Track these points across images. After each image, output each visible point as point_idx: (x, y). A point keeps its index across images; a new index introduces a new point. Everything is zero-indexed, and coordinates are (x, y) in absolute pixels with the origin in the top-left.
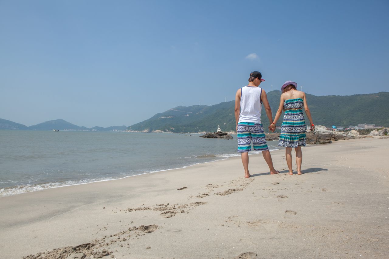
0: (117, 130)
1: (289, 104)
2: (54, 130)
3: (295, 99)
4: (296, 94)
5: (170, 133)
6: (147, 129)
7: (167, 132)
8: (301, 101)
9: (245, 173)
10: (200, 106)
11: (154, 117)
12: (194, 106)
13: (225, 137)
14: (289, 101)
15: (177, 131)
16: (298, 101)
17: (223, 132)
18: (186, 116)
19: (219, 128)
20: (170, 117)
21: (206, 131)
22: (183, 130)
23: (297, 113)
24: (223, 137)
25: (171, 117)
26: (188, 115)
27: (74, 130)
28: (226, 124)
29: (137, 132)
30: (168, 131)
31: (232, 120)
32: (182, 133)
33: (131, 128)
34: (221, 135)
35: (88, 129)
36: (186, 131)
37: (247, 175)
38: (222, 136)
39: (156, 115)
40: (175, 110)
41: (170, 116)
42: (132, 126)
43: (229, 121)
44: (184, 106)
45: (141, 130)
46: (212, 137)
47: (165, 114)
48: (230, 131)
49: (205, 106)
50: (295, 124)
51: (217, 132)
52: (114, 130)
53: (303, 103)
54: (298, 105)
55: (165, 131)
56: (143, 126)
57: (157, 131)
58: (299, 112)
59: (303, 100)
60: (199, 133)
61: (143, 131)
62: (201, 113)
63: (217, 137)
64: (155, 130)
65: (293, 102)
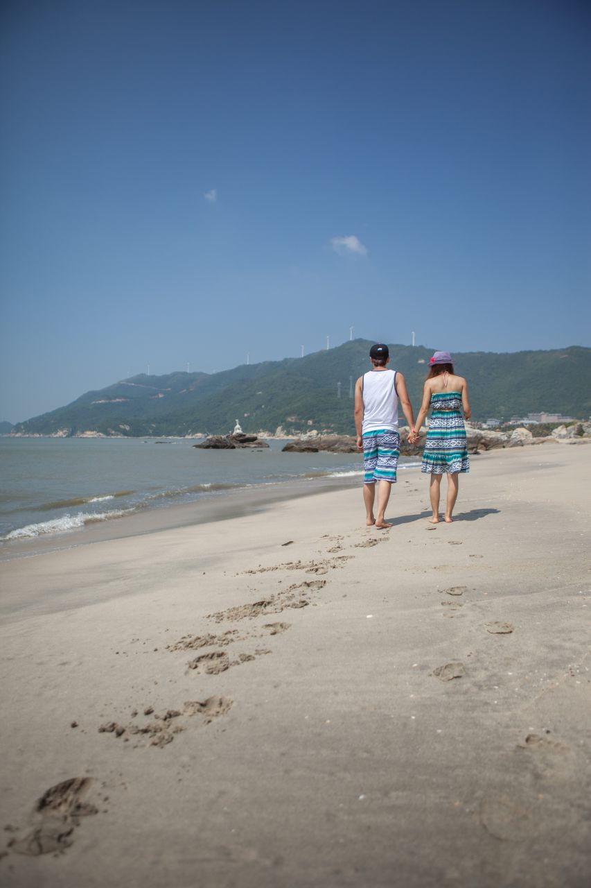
1: (437, 401)
3: (449, 392)
5: (119, 437)
6: (62, 430)
7: (112, 435)
8: (459, 397)
10: (190, 374)
11: (80, 399)
12: (175, 374)
13: (253, 446)
14: (438, 396)
15: (137, 432)
16: (453, 396)
17: (248, 435)
18: (156, 397)
19: (238, 426)
20: (118, 400)
21: (203, 432)
22: (151, 431)
23: (451, 416)
24: (248, 447)
25: (120, 400)
26: (161, 396)
28: (249, 416)
29: (38, 436)
30: (113, 432)
31: (263, 406)
32: (147, 437)
33: (22, 427)
34: (242, 441)
36: (157, 433)
38: (245, 444)
39: (84, 395)
40: (130, 384)
41: (119, 397)
42: (25, 422)
43: (257, 409)
44: (152, 374)
45: (49, 432)
46: (223, 447)
47: (106, 393)
48: (259, 432)
49: (201, 373)
50: (446, 434)
51: (234, 434)
53: (461, 400)
54: (453, 404)
55: (108, 434)
56: (52, 421)
57: (89, 434)
58: (455, 415)
59: (461, 395)
60: (187, 437)
61: (54, 435)
62: (191, 390)
63: (235, 445)
64: (83, 432)
65: (444, 398)
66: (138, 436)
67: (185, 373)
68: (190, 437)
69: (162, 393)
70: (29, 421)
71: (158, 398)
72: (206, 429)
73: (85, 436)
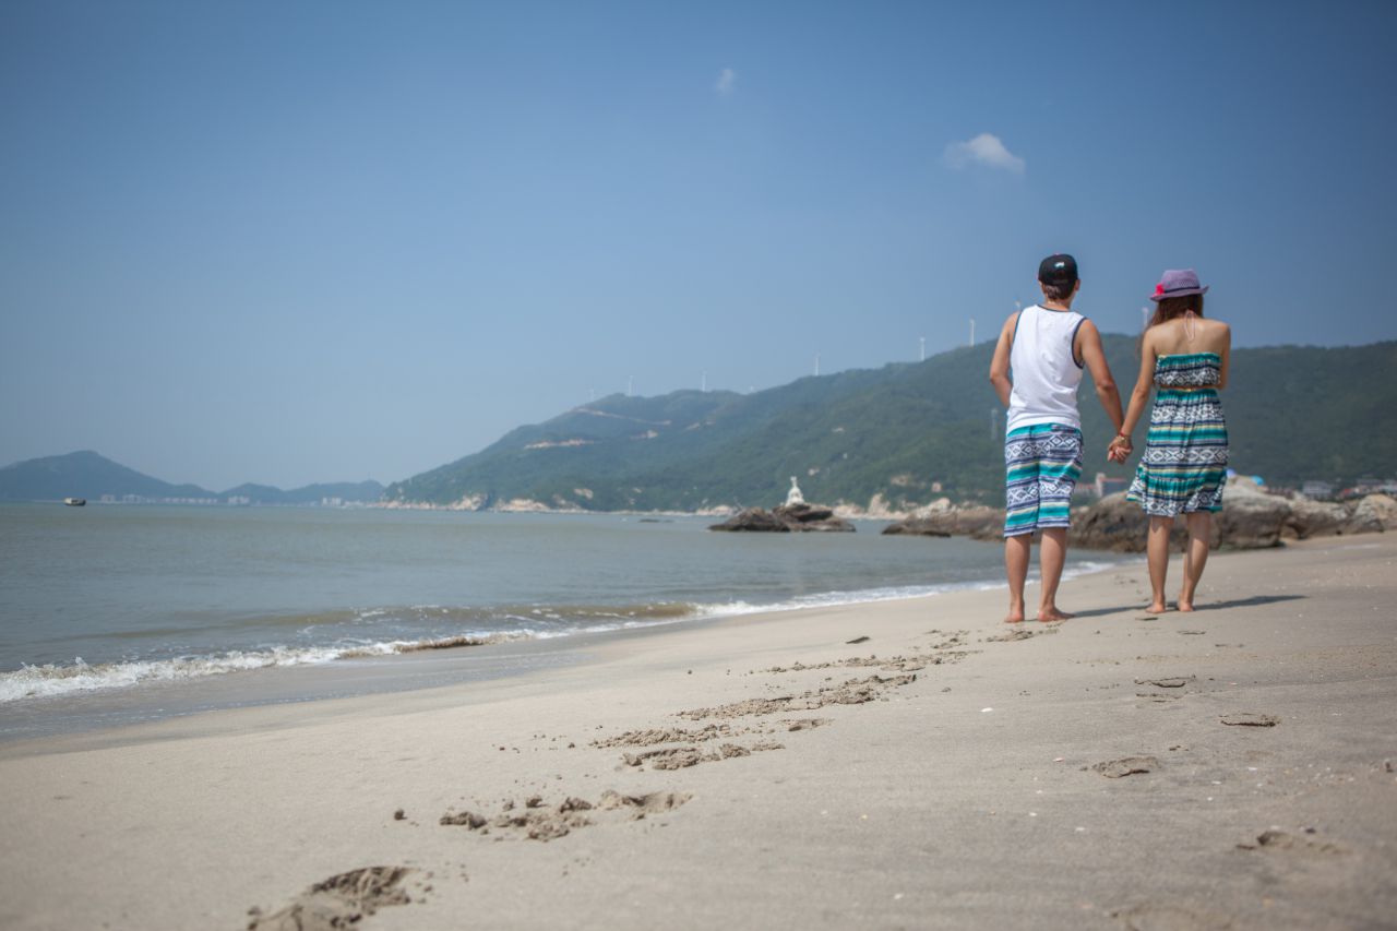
0: (337, 501)
2: (69, 501)
5: (573, 511)
6: (470, 496)
7: (561, 507)
8: (1214, 362)
10: (706, 394)
11: (504, 441)
12: (678, 395)
13: (824, 527)
14: (1170, 360)
15: (607, 501)
16: (1201, 361)
17: (814, 508)
18: (643, 436)
19: (795, 490)
20: (572, 442)
21: (730, 504)
22: (632, 501)
23: (1196, 399)
24: (814, 529)
25: (577, 443)
26: (651, 435)
27: (149, 501)
28: (818, 474)
29: (427, 506)
30: (563, 502)
31: (845, 456)
32: (625, 512)
33: (400, 490)
34: (803, 519)
35: (211, 495)
36: (644, 504)
38: (809, 525)
39: (512, 433)
40: (594, 413)
41: (575, 437)
42: (406, 482)
43: (833, 460)
44: (636, 394)
45: (447, 500)
46: (768, 529)
47: (552, 430)
48: (838, 504)
49: (727, 393)
51: (788, 504)
52: (325, 501)
54: (1201, 376)
55: (553, 505)
56: (454, 481)
57: (519, 505)
60: (701, 513)
61: (456, 506)
62: (708, 423)
63: (789, 525)
64: (507, 501)
65: (1184, 364)
66: (609, 510)
67: (698, 393)
68: (704, 512)
69: (654, 430)
70: (413, 479)
71: (646, 439)
72: (735, 499)
73: (511, 508)
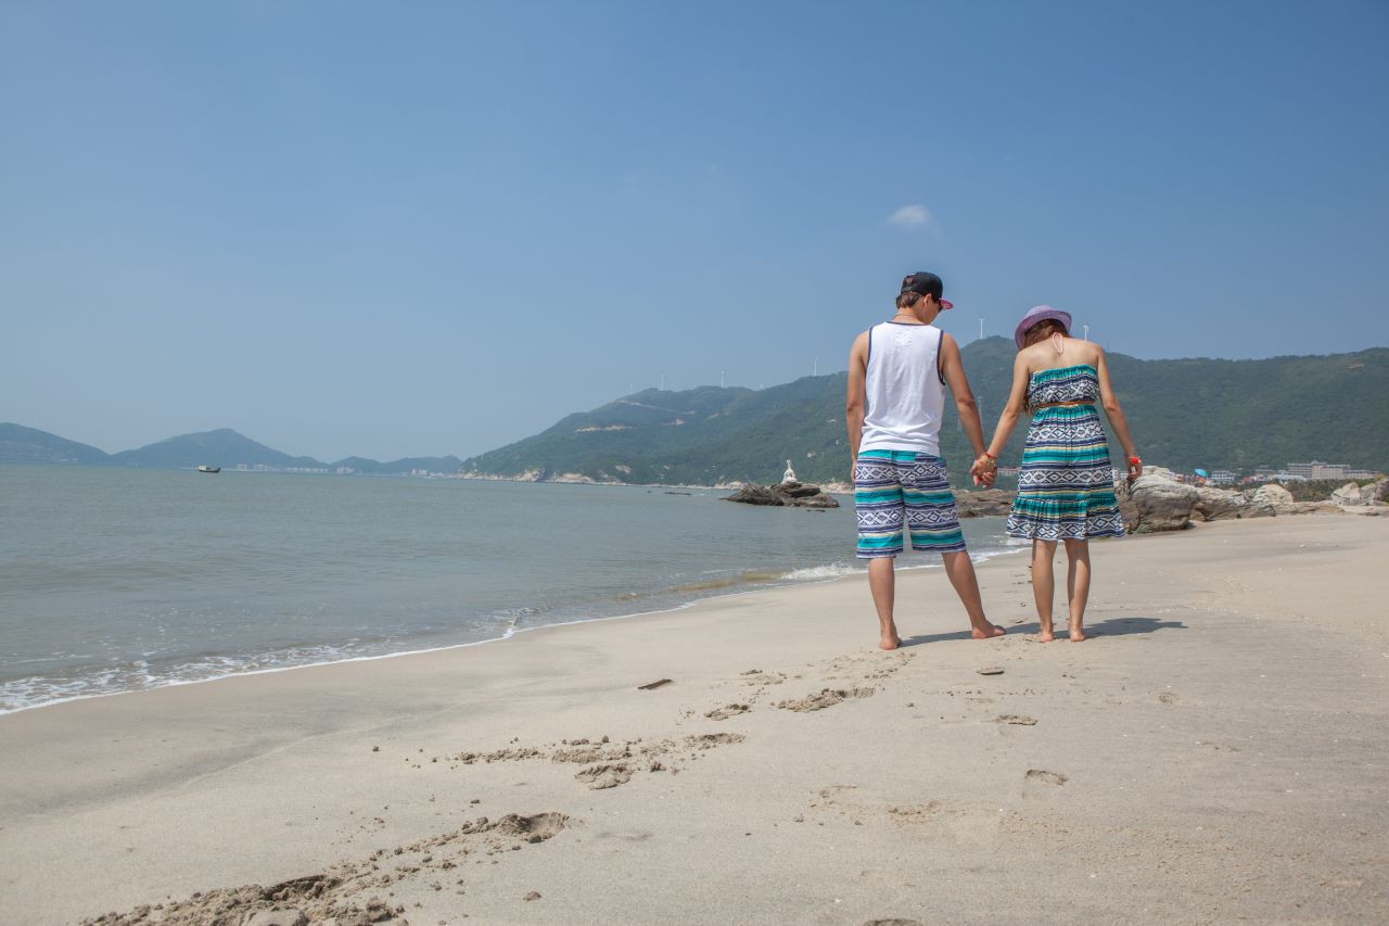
0: (424, 472)
1: (1047, 385)
2: (203, 468)
3: (1069, 366)
4: (1070, 351)
5: (614, 483)
6: (531, 470)
7: (604, 480)
8: (1092, 375)
9: (882, 631)
10: (725, 390)
11: (558, 425)
12: (702, 389)
13: (813, 502)
14: (1047, 374)
15: (642, 476)
16: (1079, 373)
17: (805, 486)
18: (673, 423)
19: (789, 470)
20: (614, 427)
21: (743, 480)
22: (662, 476)
23: (1079, 416)
24: (803, 504)
25: (619, 428)
26: (679, 422)
27: (274, 470)
28: (814, 457)
29: (496, 478)
30: (606, 476)
31: (837, 442)
32: (656, 485)
33: (475, 464)
34: (796, 495)
35: (323, 465)
36: (671, 479)
37: (888, 642)
38: (800, 500)
39: (565, 419)
40: (632, 404)
41: (617, 423)
42: (479, 457)
43: (827, 445)
44: (667, 389)
45: (512, 473)
46: (766, 503)
47: (600, 417)
48: (830, 482)
49: (742, 389)
50: (1072, 455)
51: (783, 483)
52: (414, 471)
53: (1096, 382)
54: (1079, 389)
55: (597, 478)
56: (518, 457)
57: (569, 477)
58: (1086, 415)
59: (1096, 372)
60: (717, 487)
61: (519, 478)
62: (726, 414)
63: (783, 500)
64: (561, 475)
65: (1061, 377)
66: (643, 483)
67: (717, 388)
68: (722, 487)
69: (681, 418)
70: (484, 455)
71: (675, 426)
72: (746, 476)
73: (564, 480)
